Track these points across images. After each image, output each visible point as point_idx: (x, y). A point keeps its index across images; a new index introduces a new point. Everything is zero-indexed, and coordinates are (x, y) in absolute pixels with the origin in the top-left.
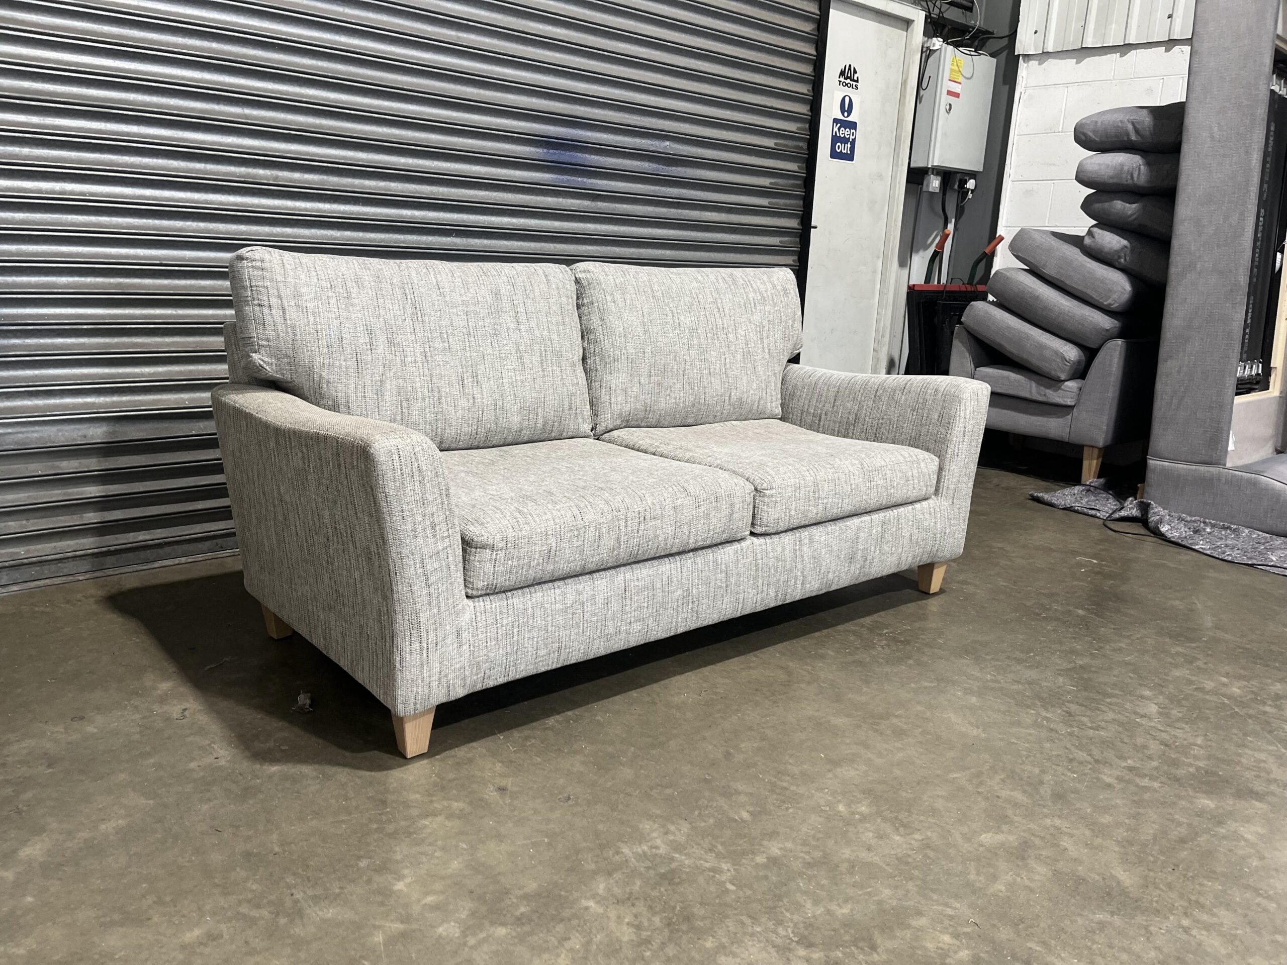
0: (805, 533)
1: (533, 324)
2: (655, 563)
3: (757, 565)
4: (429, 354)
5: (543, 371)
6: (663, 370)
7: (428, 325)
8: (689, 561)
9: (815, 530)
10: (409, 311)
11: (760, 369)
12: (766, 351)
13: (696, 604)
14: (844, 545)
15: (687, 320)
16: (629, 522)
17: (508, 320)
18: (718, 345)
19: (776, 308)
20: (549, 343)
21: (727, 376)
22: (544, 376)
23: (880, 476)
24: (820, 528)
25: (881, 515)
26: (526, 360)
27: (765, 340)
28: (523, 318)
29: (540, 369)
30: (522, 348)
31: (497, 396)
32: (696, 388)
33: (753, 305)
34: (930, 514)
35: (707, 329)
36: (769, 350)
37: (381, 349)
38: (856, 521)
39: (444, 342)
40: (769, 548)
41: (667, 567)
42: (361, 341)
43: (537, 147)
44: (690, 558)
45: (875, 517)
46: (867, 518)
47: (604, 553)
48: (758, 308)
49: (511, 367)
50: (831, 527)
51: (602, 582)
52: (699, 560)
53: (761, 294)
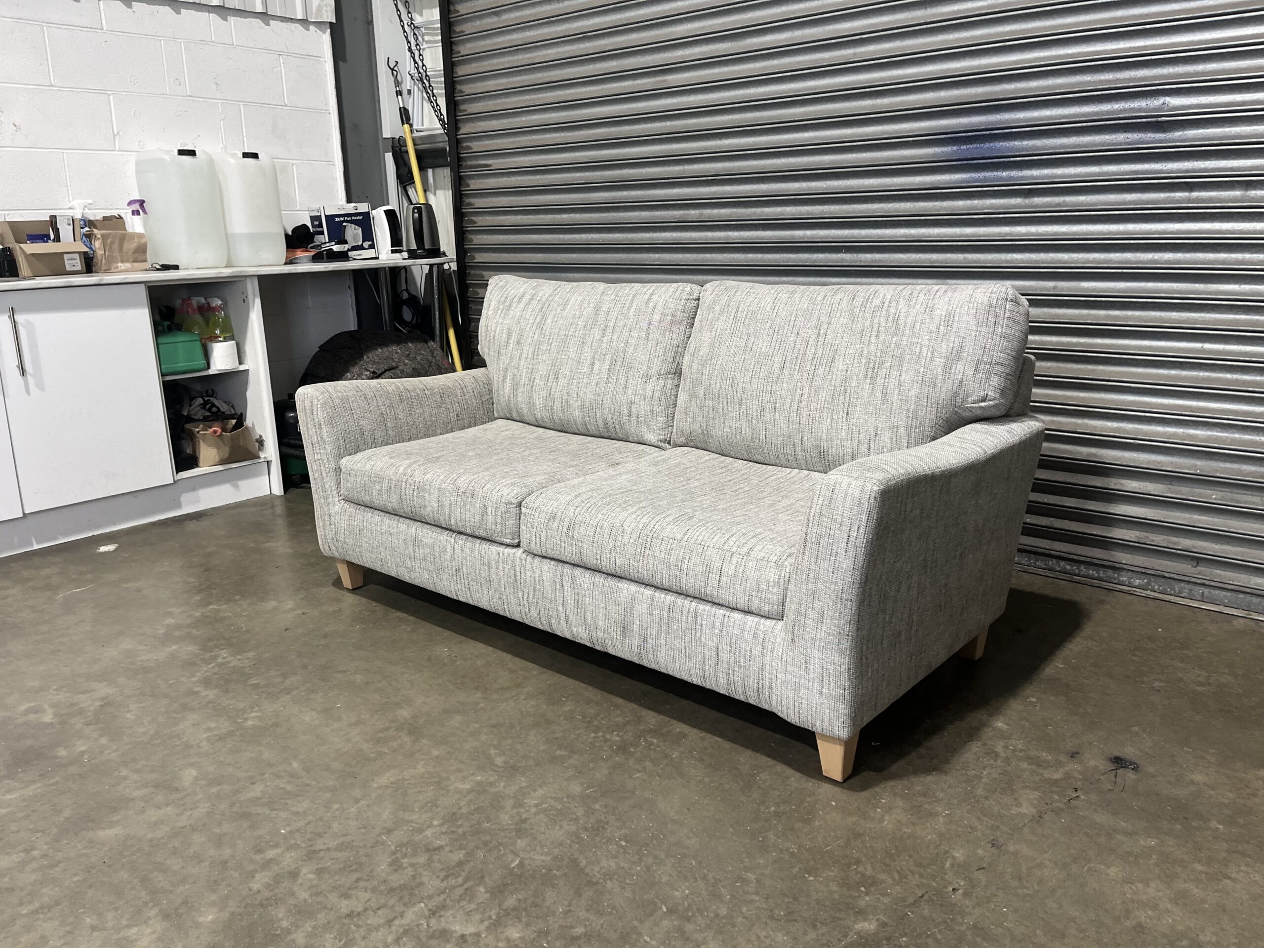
0: (568, 570)
1: (615, 337)
2: (439, 530)
3: (515, 576)
4: (536, 353)
5: (607, 378)
6: (717, 395)
7: (544, 331)
8: (461, 542)
9: (578, 572)
10: (538, 320)
11: (858, 413)
12: (879, 395)
13: (466, 582)
14: (612, 607)
15: (762, 345)
16: (408, 486)
17: (597, 334)
18: (796, 376)
19: (915, 340)
20: (622, 355)
21: (799, 415)
22: (607, 383)
23: (663, 548)
24: (588, 574)
25: (670, 598)
26: (596, 367)
27: (880, 381)
28: (609, 331)
29: (606, 376)
30: (597, 356)
31: (565, 392)
32: (754, 421)
33: (874, 334)
34: (755, 636)
35: (789, 358)
36: (885, 394)
37: (511, 345)
38: (633, 587)
39: (548, 345)
40: (528, 566)
41: (444, 538)
42: (503, 339)
43: (944, 146)
44: (462, 540)
45: (660, 596)
46: (648, 592)
47: (393, 502)
48: (881, 338)
49: (582, 371)
50: (599, 579)
51: (403, 526)
52: (468, 545)
53: (896, 320)
